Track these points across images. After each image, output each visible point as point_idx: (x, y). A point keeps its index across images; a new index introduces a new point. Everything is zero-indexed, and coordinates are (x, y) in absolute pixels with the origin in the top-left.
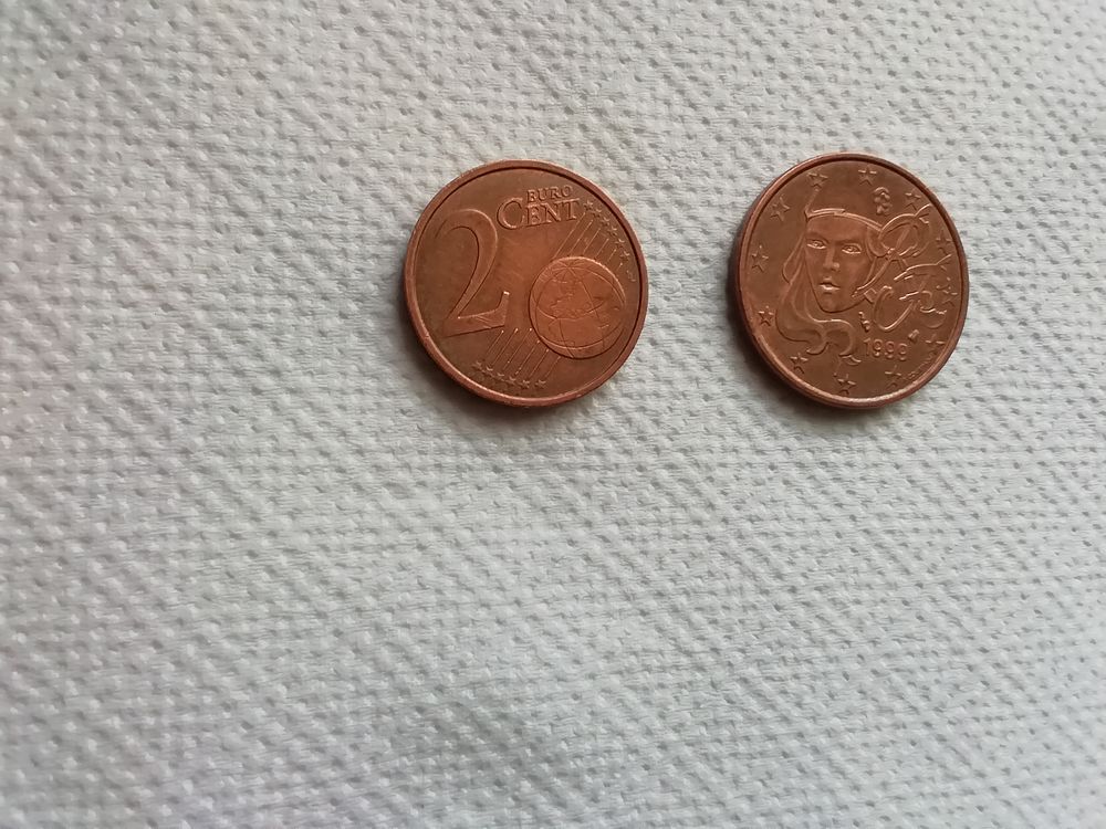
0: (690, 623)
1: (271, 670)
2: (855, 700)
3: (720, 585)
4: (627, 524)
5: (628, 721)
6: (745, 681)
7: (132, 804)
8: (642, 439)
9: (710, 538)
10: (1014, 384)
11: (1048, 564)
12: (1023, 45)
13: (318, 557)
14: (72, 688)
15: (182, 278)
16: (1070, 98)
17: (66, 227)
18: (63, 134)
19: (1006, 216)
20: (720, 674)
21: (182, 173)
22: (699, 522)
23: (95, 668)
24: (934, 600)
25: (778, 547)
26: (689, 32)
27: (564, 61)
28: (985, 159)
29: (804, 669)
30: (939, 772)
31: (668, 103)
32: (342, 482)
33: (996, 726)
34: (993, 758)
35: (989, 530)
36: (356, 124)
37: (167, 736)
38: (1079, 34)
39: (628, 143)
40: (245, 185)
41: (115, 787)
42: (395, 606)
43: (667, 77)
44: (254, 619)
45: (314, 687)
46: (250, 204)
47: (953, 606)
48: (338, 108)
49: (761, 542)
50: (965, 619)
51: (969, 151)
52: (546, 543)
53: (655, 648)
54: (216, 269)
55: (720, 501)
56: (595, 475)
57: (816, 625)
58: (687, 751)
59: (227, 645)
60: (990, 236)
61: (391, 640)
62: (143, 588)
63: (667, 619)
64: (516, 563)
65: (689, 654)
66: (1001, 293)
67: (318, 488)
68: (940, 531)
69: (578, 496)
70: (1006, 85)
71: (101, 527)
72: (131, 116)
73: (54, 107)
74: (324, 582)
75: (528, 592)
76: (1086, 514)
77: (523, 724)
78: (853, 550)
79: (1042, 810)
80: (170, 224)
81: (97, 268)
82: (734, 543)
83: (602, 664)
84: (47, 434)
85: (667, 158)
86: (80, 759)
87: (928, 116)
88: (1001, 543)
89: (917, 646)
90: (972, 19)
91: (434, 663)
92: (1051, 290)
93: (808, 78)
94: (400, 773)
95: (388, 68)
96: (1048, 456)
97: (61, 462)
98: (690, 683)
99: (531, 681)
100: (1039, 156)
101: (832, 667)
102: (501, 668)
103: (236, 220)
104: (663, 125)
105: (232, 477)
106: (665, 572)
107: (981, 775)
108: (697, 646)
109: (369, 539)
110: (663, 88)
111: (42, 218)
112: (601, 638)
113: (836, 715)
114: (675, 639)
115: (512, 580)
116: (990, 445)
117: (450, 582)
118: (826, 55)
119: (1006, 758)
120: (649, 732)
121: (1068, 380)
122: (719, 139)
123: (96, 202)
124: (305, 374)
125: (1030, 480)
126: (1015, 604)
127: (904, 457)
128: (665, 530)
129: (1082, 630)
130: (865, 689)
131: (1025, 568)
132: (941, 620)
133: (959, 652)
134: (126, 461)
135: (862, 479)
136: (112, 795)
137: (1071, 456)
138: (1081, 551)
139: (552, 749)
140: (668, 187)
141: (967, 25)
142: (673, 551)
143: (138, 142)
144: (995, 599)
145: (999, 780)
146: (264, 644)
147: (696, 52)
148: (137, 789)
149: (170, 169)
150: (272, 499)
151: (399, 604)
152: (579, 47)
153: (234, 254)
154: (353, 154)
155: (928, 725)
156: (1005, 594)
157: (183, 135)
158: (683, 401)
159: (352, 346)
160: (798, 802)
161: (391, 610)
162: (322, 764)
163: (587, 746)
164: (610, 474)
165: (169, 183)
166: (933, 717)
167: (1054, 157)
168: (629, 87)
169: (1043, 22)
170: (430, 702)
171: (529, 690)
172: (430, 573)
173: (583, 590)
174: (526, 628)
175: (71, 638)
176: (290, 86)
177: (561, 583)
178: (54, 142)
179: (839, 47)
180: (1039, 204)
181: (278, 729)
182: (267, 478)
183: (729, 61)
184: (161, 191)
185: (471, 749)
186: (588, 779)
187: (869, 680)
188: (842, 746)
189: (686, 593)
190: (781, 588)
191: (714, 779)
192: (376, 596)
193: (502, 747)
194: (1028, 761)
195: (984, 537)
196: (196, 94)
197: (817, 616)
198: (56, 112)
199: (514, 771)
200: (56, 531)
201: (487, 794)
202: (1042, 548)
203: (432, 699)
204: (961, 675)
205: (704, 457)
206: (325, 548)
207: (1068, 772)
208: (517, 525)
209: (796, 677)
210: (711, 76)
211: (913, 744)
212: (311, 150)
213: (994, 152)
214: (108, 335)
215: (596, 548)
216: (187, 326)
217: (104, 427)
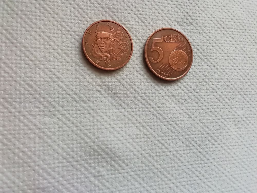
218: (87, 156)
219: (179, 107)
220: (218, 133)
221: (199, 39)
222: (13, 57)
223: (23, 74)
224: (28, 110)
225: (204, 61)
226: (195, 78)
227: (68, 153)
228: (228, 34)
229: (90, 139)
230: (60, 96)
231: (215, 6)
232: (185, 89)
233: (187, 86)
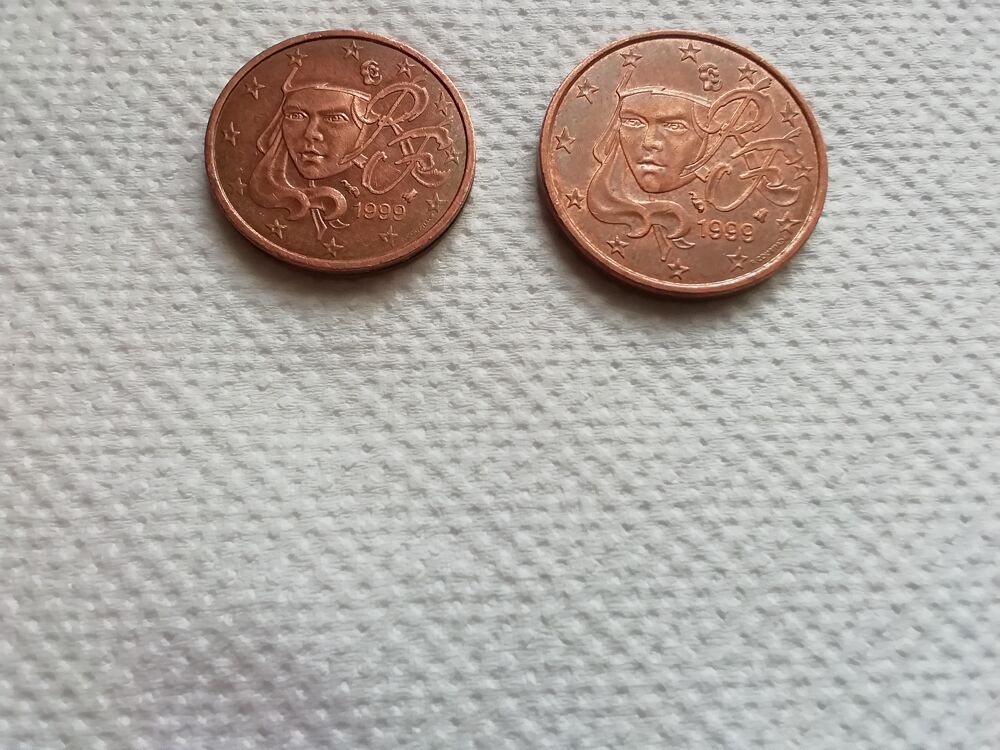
3: (552, 500)
4: (434, 427)
5: (432, 662)
6: (584, 616)
8: (454, 334)
10: (923, 265)
13: (67, 460)
19: (890, 87)
20: (552, 607)
29: (665, 603)
32: (99, 380)
33: (941, 687)
35: (907, 435)
36: (149, 36)
39: (436, 37)
40: (33, 96)
42: (148, 516)
53: (468, 572)
55: (551, 403)
56: (398, 375)
60: (873, 108)
61: (140, 553)
64: (298, 470)
66: (893, 167)
67: (73, 386)
69: (377, 397)
75: (310, 504)
77: (292, 658)
83: (398, 590)
85: (480, 50)
94: (143, 713)
98: (513, 617)
101: (701, 602)
102: (268, 590)
106: (484, 483)
112: (399, 558)
113: (710, 664)
120: (458, 677)
124: (72, 270)
125: (957, 376)
127: (784, 352)
128: (483, 436)
130: (749, 632)
139: (329, 691)
140: (482, 78)
142: (493, 460)
151: (153, 514)
154: (144, 62)
158: (504, 293)
159: (124, 241)
161: (143, 520)
163: (377, 691)
166: (847, 671)
170: (180, 627)
171: (302, 617)
174: (305, 544)
177: (352, 493)
190: (631, 504)
192: (126, 503)
197: (679, 539)
199: (282, 717)
205: (530, 354)
211: (821, 706)
212: (100, 60)
220: (977, 584)
229: (174, 592)
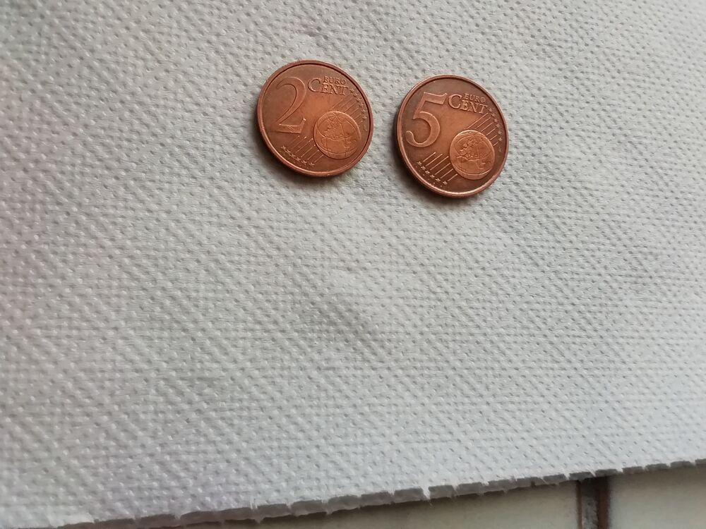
0: (436, 280)
1: (247, 278)
2: (511, 321)
7: (184, 330)
9: (445, 242)
11: (605, 268)
12: (594, 27)
14: (160, 276)
15: (212, 101)
16: (616, 52)
17: (163, 74)
18: (162, 33)
21: (213, 55)
22: (440, 234)
23: (171, 269)
24: (550, 279)
25: (477, 249)
26: (441, 10)
27: (384, 17)
28: (577, 78)
30: (550, 358)
31: (431, 41)
34: (575, 355)
37: (201, 302)
38: (622, 24)
41: (177, 322)
43: (430, 29)
44: (240, 255)
45: (266, 288)
46: (242, 72)
47: (559, 283)
48: (282, 31)
49: (470, 246)
50: (565, 289)
51: (569, 74)
52: (371, 236)
54: (227, 99)
57: (494, 285)
58: (433, 337)
59: (228, 265)
62: (192, 236)
63: (425, 277)
65: (434, 293)
68: (554, 248)
70: (587, 45)
71: (175, 207)
72: (191, 28)
73: (158, 20)
74: (271, 242)
76: (625, 246)
78: (512, 253)
79: (599, 382)
80: (207, 77)
81: (175, 94)
82: (456, 245)
84: (152, 164)
86: (162, 308)
87: (549, 57)
88: (583, 256)
89: (541, 300)
90: (571, 14)
91: (320, 283)
92: (608, 141)
93: (494, 35)
95: (305, 15)
96: (606, 217)
97: (158, 177)
99: (363, 296)
100: (602, 79)
103: (236, 79)
104: (428, 50)
105: (232, 192)
107: (569, 362)
108: (438, 290)
109: (291, 225)
110: (429, 33)
111: (152, 69)
114: (428, 286)
115: (355, 250)
116: (579, 210)
117: (327, 248)
118: (503, 25)
119: (581, 355)
121: (616, 183)
122: (454, 59)
123: (175, 64)
126: (589, 285)
129: (621, 300)
131: (594, 268)
132: (553, 288)
133: (562, 304)
134: (186, 180)
135: (517, 221)
136: (175, 325)
137: (618, 218)
138: (622, 263)
141: (569, 16)
143: (194, 40)
144: (579, 281)
145: (578, 365)
146: (244, 266)
147: (444, 19)
148: (187, 324)
149: (208, 53)
150: (249, 203)
152: (392, 11)
153: (234, 93)
155: (545, 336)
156: (584, 280)
157: (214, 38)
160: (483, 365)
162: (269, 322)
164: (400, 208)
165: (207, 59)
167: (609, 79)
168: (414, 31)
169: (605, 17)
172: (319, 244)
173: (387, 259)
175: (160, 254)
176: (261, 20)
178: (157, 36)
179: (509, 22)
180: (602, 100)
181: (250, 304)
182: (247, 194)
183: (459, 24)
184: (204, 63)
185: (335, 324)
186: (387, 344)
187: (518, 313)
188: (504, 341)
189: (435, 266)
191: (445, 351)
193: (349, 324)
194: (592, 358)
195: (574, 252)
196: (220, 20)
198: (159, 23)
200: (155, 207)
201: (342, 345)
202: (603, 260)
203: (318, 299)
204: (562, 315)
206: (271, 227)
207: (612, 366)
208: (358, 227)
209: (484, 308)
210: (450, 30)
213: (581, 75)
214: (179, 123)
215: (394, 241)
216: (214, 123)
217: (177, 164)
218: (305, 323)
219: (512, 239)
221: (563, 90)
222: (159, 92)
223: (179, 132)
224: (187, 209)
225: (572, 140)
226: (550, 177)
227: (267, 312)
228: (629, 85)
230: (254, 187)
231: (602, 20)
232: (527, 200)
233: (533, 194)
